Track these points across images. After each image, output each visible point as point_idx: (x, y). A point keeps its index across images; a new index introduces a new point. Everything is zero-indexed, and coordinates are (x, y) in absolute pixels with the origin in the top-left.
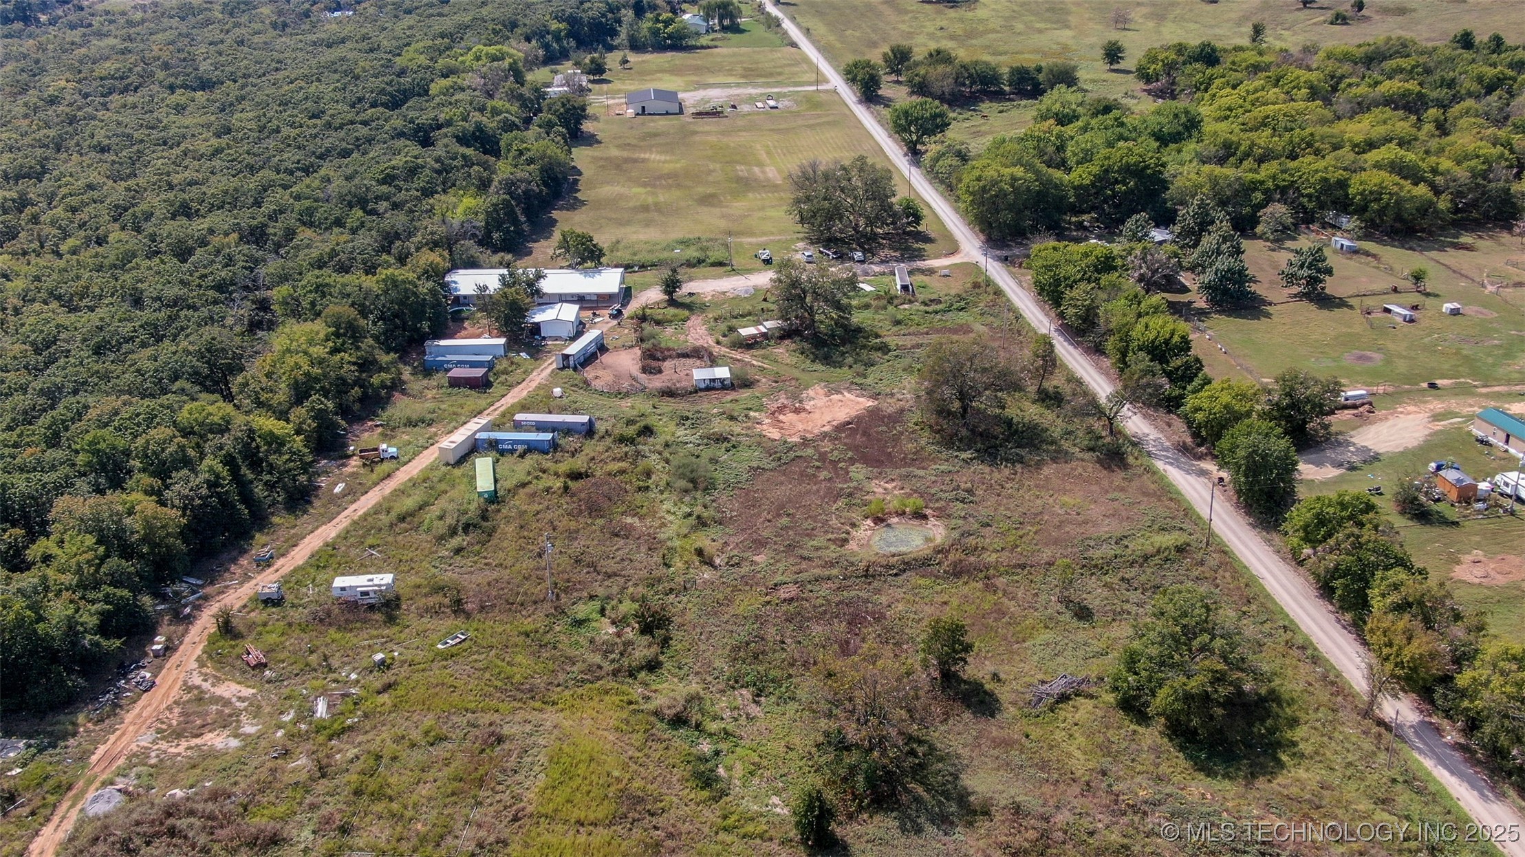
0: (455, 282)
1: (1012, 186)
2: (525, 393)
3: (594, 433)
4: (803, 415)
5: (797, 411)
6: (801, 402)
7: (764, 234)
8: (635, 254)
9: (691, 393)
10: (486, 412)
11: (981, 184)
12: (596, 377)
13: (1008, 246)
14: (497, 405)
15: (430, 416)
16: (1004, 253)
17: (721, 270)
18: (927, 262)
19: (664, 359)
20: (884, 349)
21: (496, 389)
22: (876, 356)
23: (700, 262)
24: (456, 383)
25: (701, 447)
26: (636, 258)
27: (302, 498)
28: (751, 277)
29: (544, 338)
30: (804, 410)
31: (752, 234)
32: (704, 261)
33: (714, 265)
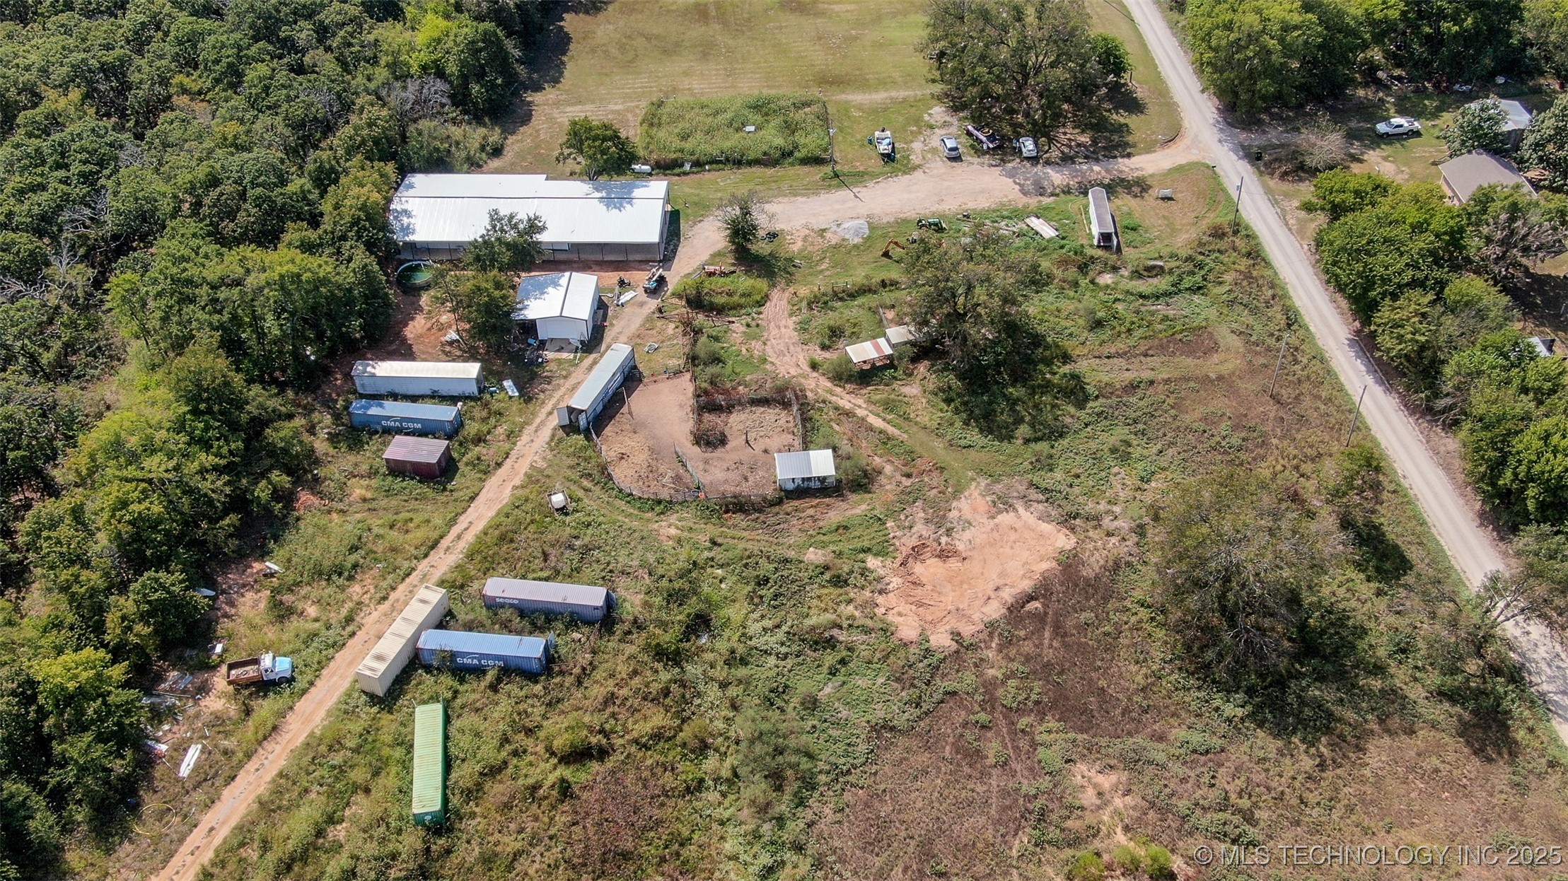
0: (406, 213)
1: (1282, 40)
2: (507, 492)
3: (614, 623)
4: (953, 564)
5: (943, 555)
6: (949, 532)
7: (883, 83)
8: (685, 137)
9: (773, 504)
10: (445, 543)
11: (1233, 37)
12: (622, 457)
13: (1259, 122)
14: (463, 522)
15: (353, 558)
16: (1254, 139)
17: (817, 173)
18: (1136, 161)
19: (729, 409)
20: (1076, 392)
21: (464, 479)
22: (1069, 413)
23: (786, 154)
24: (398, 469)
25: (790, 662)
26: (688, 145)
27: (122, 801)
28: (863, 192)
29: (542, 345)
30: (956, 553)
31: (862, 84)
32: (790, 154)
33: (806, 161)
